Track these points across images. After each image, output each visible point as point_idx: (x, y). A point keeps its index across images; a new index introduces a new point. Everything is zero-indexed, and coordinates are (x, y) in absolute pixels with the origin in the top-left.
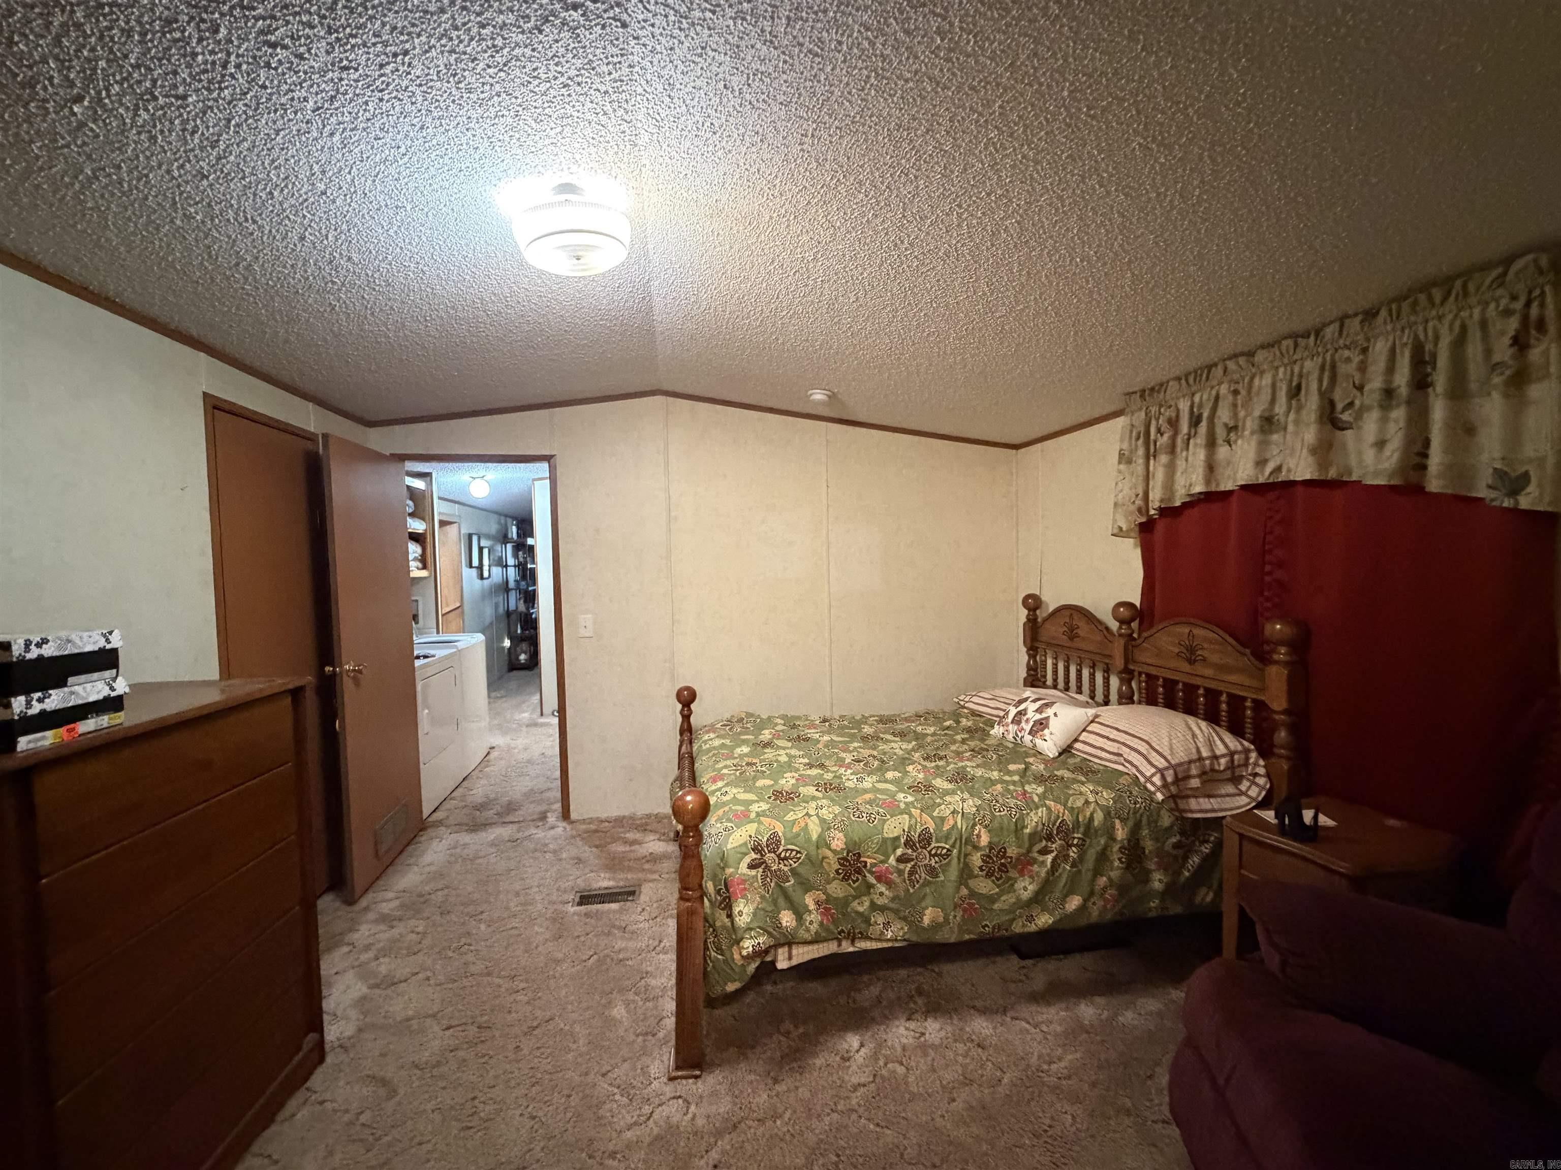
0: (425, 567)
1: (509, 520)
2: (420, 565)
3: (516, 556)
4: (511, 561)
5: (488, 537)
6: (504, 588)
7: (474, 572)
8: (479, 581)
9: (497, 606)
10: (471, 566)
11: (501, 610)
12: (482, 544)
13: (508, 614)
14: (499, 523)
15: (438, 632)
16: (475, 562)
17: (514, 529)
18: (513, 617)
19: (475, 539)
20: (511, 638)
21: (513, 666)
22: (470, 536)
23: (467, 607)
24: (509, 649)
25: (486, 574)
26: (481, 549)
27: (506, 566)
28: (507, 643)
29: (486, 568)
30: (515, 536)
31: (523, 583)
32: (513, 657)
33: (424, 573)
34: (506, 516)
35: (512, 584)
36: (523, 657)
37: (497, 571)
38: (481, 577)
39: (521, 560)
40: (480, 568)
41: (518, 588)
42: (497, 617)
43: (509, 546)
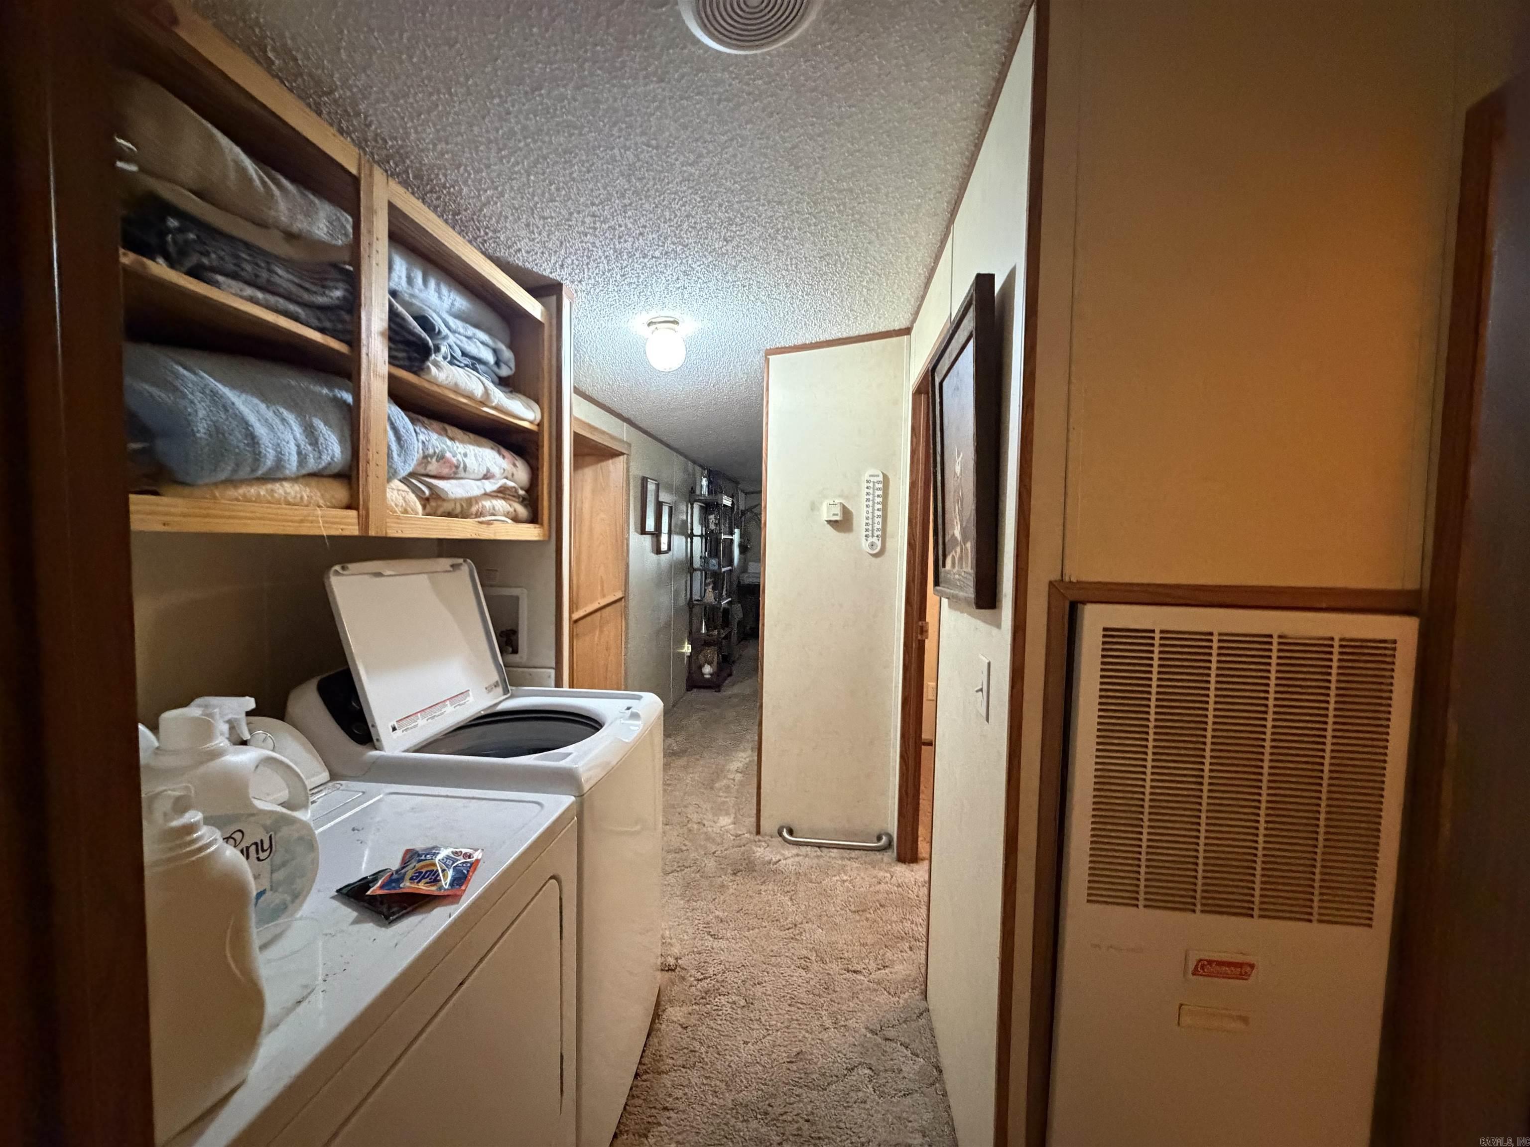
0: (534, 519)
1: (697, 468)
2: (522, 511)
3: (704, 522)
4: (698, 530)
5: (670, 488)
6: (687, 566)
7: (647, 540)
8: (654, 557)
9: (677, 593)
10: (643, 532)
11: (682, 601)
12: (661, 499)
13: (691, 604)
14: (686, 470)
15: (558, 683)
16: (650, 525)
17: (705, 482)
18: (696, 610)
19: (651, 487)
20: (692, 643)
21: (694, 682)
22: (644, 481)
23: (633, 602)
24: (690, 657)
25: (664, 547)
26: (659, 505)
27: (692, 536)
28: (687, 649)
29: (664, 539)
30: (705, 490)
31: (714, 561)
32: (694, 668)
33: (529, 533)
34: (694, 462)
35: (697, 563)
36: (707, 670)
37: (679, 542)
38: (658, 551)
39: (712, 527)
40: (657, 534)
41: (705, 570)
42: (677, 611)
43: (696, 506)
